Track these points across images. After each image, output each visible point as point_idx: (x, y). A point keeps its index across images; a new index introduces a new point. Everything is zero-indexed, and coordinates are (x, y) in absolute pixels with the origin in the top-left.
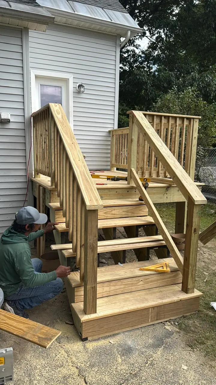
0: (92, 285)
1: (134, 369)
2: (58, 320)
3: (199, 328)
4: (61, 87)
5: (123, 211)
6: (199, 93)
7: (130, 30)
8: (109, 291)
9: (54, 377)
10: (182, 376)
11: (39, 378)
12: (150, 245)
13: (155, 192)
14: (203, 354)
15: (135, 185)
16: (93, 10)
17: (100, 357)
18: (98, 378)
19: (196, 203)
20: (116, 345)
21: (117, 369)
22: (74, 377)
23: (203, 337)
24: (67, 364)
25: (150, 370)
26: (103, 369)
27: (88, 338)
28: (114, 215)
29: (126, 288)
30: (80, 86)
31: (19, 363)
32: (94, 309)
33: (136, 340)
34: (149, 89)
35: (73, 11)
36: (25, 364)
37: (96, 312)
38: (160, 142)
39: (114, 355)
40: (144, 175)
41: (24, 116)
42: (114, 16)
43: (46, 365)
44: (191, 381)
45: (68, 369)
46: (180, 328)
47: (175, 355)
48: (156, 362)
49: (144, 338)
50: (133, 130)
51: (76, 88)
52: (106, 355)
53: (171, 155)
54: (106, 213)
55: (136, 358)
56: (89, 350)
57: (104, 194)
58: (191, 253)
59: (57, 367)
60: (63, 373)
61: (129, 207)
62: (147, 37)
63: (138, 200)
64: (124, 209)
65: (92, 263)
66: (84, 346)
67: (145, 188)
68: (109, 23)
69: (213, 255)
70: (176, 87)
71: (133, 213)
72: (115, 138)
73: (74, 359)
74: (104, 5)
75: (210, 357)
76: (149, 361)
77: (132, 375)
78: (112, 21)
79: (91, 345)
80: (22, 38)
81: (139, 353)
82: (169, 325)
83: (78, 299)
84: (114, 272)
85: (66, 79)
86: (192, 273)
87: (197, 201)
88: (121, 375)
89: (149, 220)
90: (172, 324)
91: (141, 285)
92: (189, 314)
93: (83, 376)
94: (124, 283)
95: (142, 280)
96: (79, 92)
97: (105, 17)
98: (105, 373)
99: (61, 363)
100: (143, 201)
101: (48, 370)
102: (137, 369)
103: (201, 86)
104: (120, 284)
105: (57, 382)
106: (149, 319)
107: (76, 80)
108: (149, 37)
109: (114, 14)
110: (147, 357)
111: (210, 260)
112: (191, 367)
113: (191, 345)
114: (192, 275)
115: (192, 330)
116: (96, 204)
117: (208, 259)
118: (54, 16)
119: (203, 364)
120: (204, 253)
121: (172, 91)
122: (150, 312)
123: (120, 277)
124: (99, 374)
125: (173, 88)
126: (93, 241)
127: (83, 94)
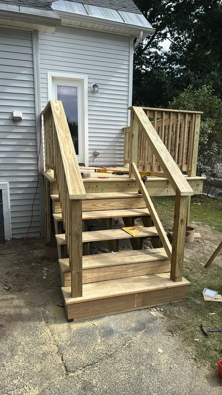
0: (77, 270)
1: (111, 350)
2: (51, 302)
3: (183, 315)
4: (77, 87)
5: (122, 203)
6: (214, 91)
7: (142, 30)
8: (99, 277)
9: (34, 353)
10: (155, 359)
11: (21, 353)
12: (143, 235)
13: (156, 185)
14: (182, 339)
15: (135, 179)
16: (107, 13)
17: (81, 338)
18: (75, 357)
19: (182, 195)
20: (99, 327)
21: (94, 349)
22: (53, 354)
23: (184, 323)
24: (49, 342)
25: (126, 352)
26: (81, 348)
27: (74, 320)
28: (112, 207)
29: (116, 274)
30: (95, 86)
31: (5, 338)
32: (79, 293)
33: (119, 323)
34: (168, 89)
35: (87, 14)
36: (11, 340)
37: (82, 296)
38: (155, 136)
39: (95, 336)
40: (145, 170)
41: (35, 114)
42: (127, 18)
43: (29, 342)
44: (163, 364)
45: (49, 346)
46: (164, 315)
47: (154, 339)
48: (134, 344)
49: (127, 322)
50: (134, 126)
51: (91, 87)
52: (87, 336)
53: (164, 149)
54: (105, 205)
55: (115, 340)
56: (73, 330)
57: (105, 187)
58: (178, 243)
59: (39, 344)
60: (43, 350)
61: (127, 199)
62: (168, 38)
63: (137, 193)
64: (122, 201)
65: (77, 250)
66: (69, 327)
67: (144, 182)
68: (122, 24)
69: (214, 247)
70: (191, 86)
71: (131, 205)
72: (128, 135)
73: (57, 338)
74: (119, 7)
75: (187, 342)
76: (127, 343)
77: (107, 355)
78: (125, 22)
79: (75, 325)
80: (32, 40)
81: (119, 335)
82: (154, 311)
83: (68, 283)
84: (104, 260)
85: (82, 80)
86: (180, 262)
87: (183, 192)
88: (98, 354)
89: (145, 212)
90: (157, 310)
91: (130, 272)
92: (177, 301)
93: (61, 354)
94: (113, 270)
95: (131, 268)
96: (93, 92)
97: (119, 19)
98: (83, 352)
99: (44, 341)
100: (141, 194)
101: (31, 347)
102: (114, 350)
103: (220, 85)
104: (109, 271)
105: (37, 358)
106: (135, 304)
107: (91, 81)
108: (170, 39)
109: (128, 15)
110: (126, 339)
111: (210, 252)
112: (167, 351)
113: (171, 331)
114: (179, 264)
115: (175, 317)
116: (79, 194)
117: (208, 251)
118: (60, 18)
119: (179, 349)
120: (205, 245)
121: (188, 90)
122: (136, 297)
123: (110, 264)
124: (76, 352)
125: (188, 87)
126: (78, 229)
127: (97, 93)
